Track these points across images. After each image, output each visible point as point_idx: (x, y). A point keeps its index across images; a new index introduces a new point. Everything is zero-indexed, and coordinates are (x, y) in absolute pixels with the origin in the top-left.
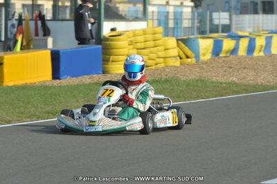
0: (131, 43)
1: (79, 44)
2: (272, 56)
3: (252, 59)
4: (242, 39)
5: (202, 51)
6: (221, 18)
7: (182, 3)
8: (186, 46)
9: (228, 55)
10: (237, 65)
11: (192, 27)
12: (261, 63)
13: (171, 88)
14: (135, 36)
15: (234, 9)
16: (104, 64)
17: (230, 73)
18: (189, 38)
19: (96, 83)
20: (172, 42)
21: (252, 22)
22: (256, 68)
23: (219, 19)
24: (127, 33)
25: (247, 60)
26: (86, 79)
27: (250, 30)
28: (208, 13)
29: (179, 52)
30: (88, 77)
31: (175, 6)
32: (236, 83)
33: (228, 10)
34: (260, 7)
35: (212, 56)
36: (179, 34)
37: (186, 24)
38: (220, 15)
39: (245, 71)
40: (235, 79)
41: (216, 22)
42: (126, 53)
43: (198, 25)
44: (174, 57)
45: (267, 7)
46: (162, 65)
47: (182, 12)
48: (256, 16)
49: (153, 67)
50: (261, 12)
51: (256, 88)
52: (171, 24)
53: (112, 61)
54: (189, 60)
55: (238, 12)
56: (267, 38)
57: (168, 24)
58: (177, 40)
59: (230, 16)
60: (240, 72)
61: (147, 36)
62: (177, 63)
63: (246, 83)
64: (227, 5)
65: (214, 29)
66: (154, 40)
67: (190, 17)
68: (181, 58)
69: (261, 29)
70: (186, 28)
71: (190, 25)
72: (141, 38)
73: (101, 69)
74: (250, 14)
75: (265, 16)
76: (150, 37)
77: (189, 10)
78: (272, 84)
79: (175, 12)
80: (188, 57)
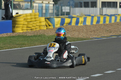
0: (25, 19)
1: (2, 20)
2: (86, 25)
3: (78, 27)
4: (73, 18)
5: (56, 23)
6: (66, 9)
7: (49, 2)
8: (49, 21)
9: (67, 25)
10: (71, 29)
11: (53, 13)
12: (81, 28)
13: (41, 39)
14: (26, 16)
15: (71, 5)
16: (13, 28)
17: (67, 33)
18: (50, 18)
19: (9, 37)
20: (43, 19)
21: (79, 11)
22: (79, 30)
23: (65, 9)
24: (23, 15)
25: (76, 27)
26: (5, 35)
27: (78, 14)
28: (60, 7)
29: (46, 24)
30: (6, 34)
31: (46, 4)
32: (70, 37)
33: (69, 6)
34: (83, 4)
35: (60, 25)
36: (47, 16)
37: (51, 11)
38: (65, 8)
39: (74, 32)
40: (69, 35)
41: (64, 11)
42: (23, 24)
43: (56, 12)
44: (44, 26)
45: (86, 5)
46: (39, 29)
47: (49, 6)
48: (81, 8)
49: (34, 30)
50: (83, 7)
51: (78, 39)
52: (44, 11)
53: (17, 27)
54: (50, 27)
55: (73, 6)
56: (84, 18)
57: (42, 11)
58: (45, 18)
59: (70, 8)
60: (72, 32)
61: (32, 16)
62: (45, 28)
63: (74, 37)
64: (69, 3)
65: (63, 14)
66: (35, 18)
67: (52, 9)
68: (47, 26)
69: (83, 14)
70: (50, 13)
71: (52, 12)
72: (29, 17)
73: (11, 30)
74: (79, 7)
75: (85, 8)
76: (33, 17)
77: (52, 5)
78: (85, 38)
79: (46, 6)
80: (50, 26)
